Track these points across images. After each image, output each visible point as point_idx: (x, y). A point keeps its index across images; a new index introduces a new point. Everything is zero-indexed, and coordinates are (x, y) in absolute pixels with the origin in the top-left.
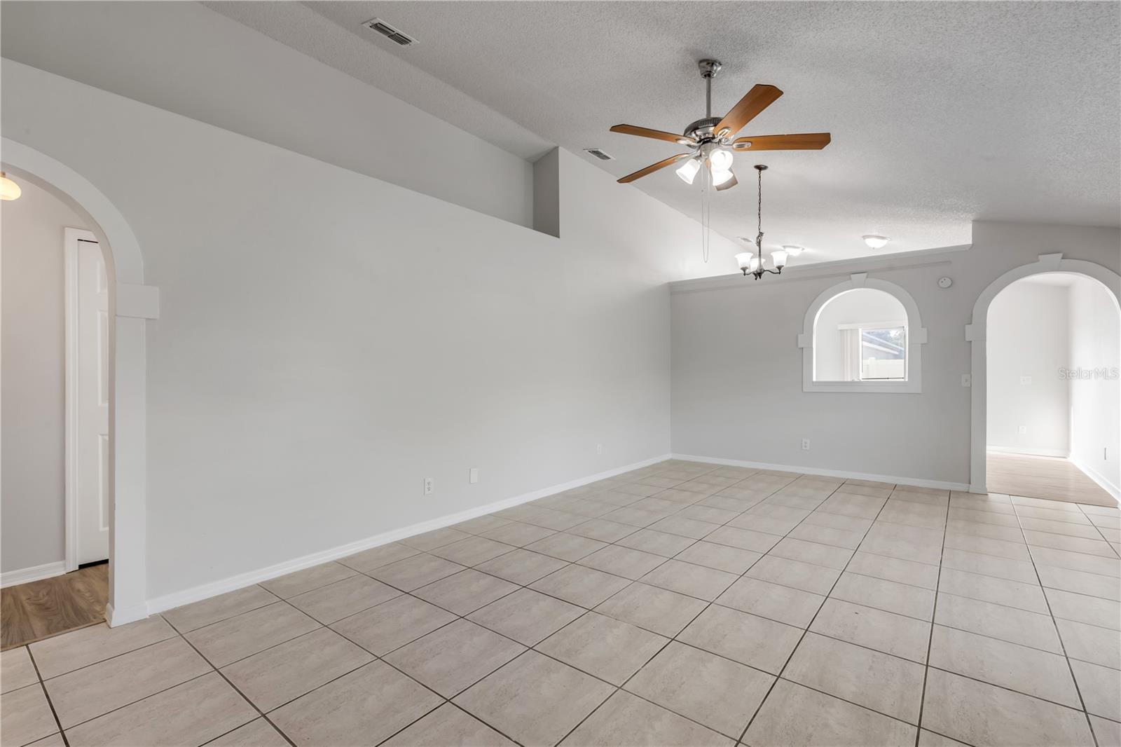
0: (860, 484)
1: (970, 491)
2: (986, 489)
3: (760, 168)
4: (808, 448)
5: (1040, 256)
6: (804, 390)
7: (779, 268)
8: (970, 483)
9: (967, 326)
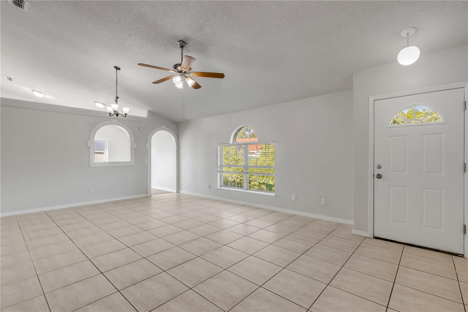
0: (119, 202)
1: (148, 195)
2: (151, 194)
3: (117, 68)
4: (92, 192)
5: (162, 126)
6: (90, 166)
7: (126, 114)
8: (147, 193)
9: (147, 143)
